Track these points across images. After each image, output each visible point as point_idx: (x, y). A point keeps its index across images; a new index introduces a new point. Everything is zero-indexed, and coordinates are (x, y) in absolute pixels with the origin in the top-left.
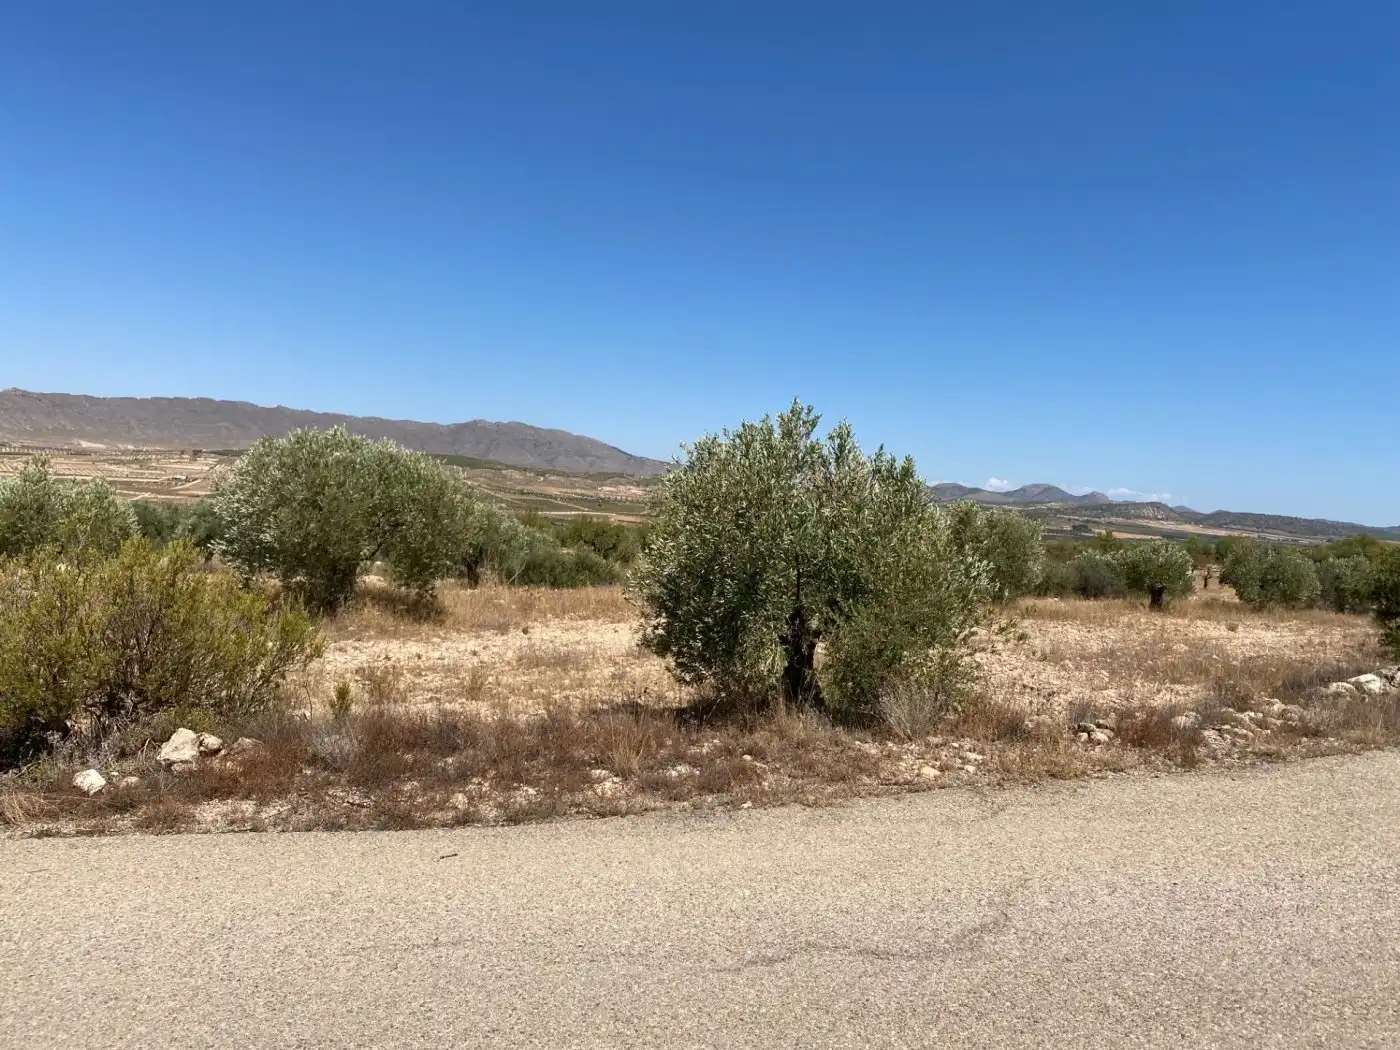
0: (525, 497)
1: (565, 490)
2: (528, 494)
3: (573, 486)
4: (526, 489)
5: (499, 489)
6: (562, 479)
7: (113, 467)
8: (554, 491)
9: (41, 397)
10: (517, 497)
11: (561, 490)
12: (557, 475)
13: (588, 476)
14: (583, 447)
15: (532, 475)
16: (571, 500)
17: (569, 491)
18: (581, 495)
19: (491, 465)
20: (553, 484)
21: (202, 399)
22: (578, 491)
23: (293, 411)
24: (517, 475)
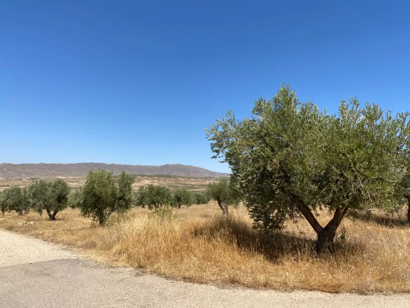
0: (186, 185)
1: (196, 183)
2: (187, 184)
3: (198, 181)
4: (186, 183)
5: (178, 184)
6: (195, 180)
7: (71, 183)
8: (193, 183)
9: (48, 165)
10: (184, 185)
11: (195, 183)
12: (194, 179)
13: (202, 178)
14: (197, 170)
15: (186, 179)
16: (199, 186)
17: (197, 183)
18: (201, 184)
19: (175, 177)
20: (193, 181)
21: (91, 163)
22: (200, 183)
23: (116, 165)
24: (182, 179)
